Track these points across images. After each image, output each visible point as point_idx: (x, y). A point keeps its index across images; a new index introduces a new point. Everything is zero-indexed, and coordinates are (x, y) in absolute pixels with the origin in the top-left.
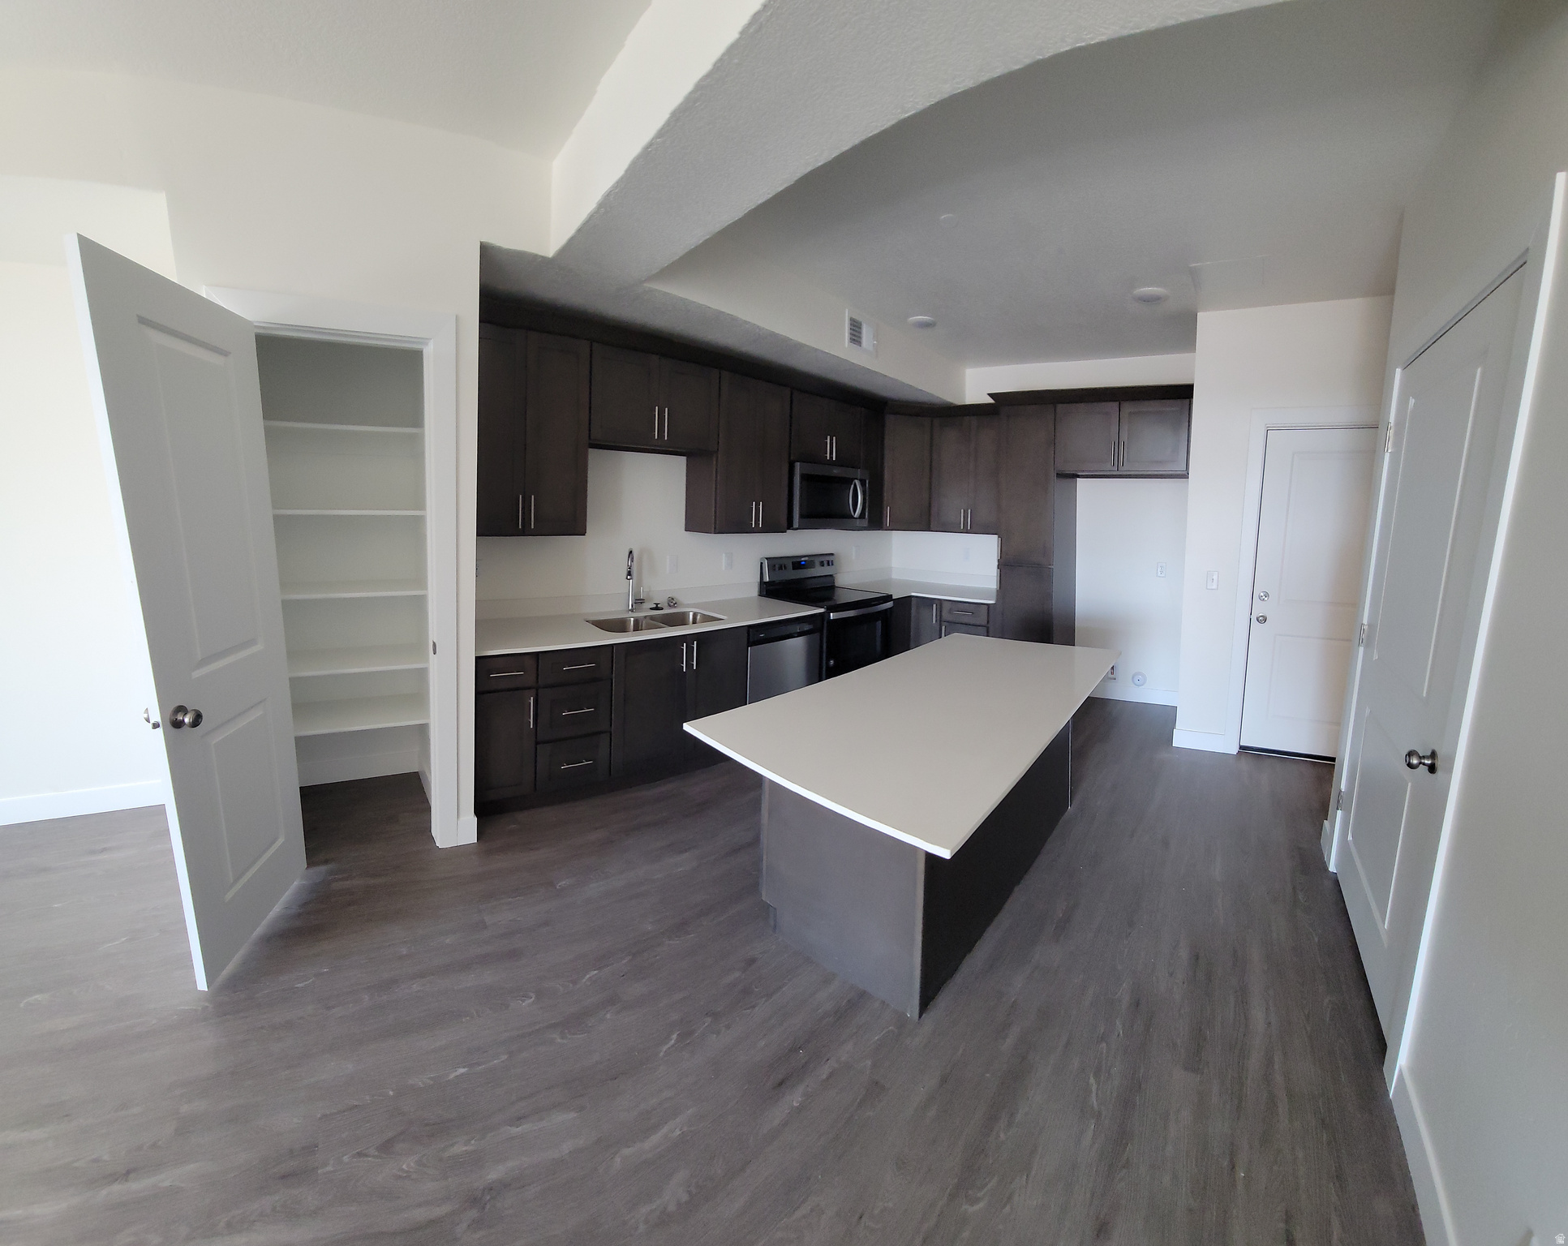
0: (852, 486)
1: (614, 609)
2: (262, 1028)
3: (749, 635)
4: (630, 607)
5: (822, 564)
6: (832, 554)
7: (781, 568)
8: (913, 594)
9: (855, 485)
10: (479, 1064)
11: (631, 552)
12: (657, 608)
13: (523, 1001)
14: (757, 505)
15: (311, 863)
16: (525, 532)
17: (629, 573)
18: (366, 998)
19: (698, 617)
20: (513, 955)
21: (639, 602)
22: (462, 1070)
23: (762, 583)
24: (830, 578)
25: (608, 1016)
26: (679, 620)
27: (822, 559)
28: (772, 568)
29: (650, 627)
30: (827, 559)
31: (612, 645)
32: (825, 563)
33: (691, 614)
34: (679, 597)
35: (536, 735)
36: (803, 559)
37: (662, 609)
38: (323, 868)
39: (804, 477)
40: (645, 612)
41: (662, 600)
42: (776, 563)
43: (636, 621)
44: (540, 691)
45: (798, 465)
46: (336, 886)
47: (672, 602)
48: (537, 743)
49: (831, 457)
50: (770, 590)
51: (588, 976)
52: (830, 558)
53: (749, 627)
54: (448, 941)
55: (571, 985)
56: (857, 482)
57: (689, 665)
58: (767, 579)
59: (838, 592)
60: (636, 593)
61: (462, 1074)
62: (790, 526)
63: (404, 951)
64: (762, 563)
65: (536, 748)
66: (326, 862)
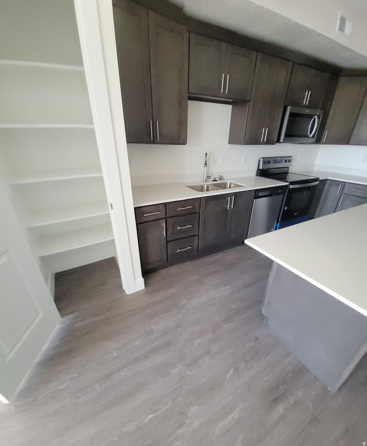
0: (313, 119)
1: (198, 181)
2: (42, 417)
3: (255, 194)
4: (205, 180)
5: (286, 161)
6: (291, 157)
7: (268, 163)
8: (329, 178)
9: (315, 119)
10: (158, 410)
11: (207, 154)
12: (215, 181)
13: (175, 369)
14: (265, 130)
15: (62, 315)
16: (154, 142)
17: (206, 164)
18: (98, 386)
19: (232, 185)
20: (168, 344)
21: (209, 177)
22: (151, 416)
23: (258, 169)
24: (287, 168)
25: (207, 360)
26: (223, 186)
27: (286, 159)
28: (264, 162)
29: (213, 190)
30: (288, 159)
31: (200, 198)
32: (288, 161)
33: (229, 183)
34: (224, 176)
35: (167, 239)
36: (278, 159)
37: (217, 181)
38: (71, 316)
39: (291, 115)
40: (210, 182)
41: (217, 177)
42: (266, 161)
43: (208, 187)
44: (167, 219)
45: (289, 108)
46: (77, 325)
47: (221, 178)
48: (167, 242)
49: (306, 103)
50: (263, 173)
51: (197, 342)
52: (290, 159)
53: (256, 190)
54: (136, 344)
55: (191, 346)
56: (316, 117)
57: (230, 207)
58: (261, 168)
59: (289, 175)
60: (207, 173)
61: (151, 419)
62: (278, 141)
63: (115, 355)
64: (259, 160)
65: (167, 244)
66: (72, 312)
